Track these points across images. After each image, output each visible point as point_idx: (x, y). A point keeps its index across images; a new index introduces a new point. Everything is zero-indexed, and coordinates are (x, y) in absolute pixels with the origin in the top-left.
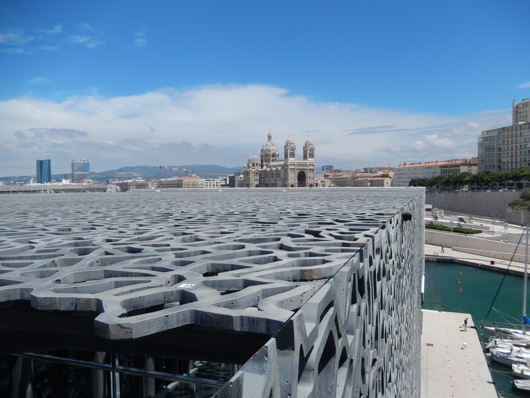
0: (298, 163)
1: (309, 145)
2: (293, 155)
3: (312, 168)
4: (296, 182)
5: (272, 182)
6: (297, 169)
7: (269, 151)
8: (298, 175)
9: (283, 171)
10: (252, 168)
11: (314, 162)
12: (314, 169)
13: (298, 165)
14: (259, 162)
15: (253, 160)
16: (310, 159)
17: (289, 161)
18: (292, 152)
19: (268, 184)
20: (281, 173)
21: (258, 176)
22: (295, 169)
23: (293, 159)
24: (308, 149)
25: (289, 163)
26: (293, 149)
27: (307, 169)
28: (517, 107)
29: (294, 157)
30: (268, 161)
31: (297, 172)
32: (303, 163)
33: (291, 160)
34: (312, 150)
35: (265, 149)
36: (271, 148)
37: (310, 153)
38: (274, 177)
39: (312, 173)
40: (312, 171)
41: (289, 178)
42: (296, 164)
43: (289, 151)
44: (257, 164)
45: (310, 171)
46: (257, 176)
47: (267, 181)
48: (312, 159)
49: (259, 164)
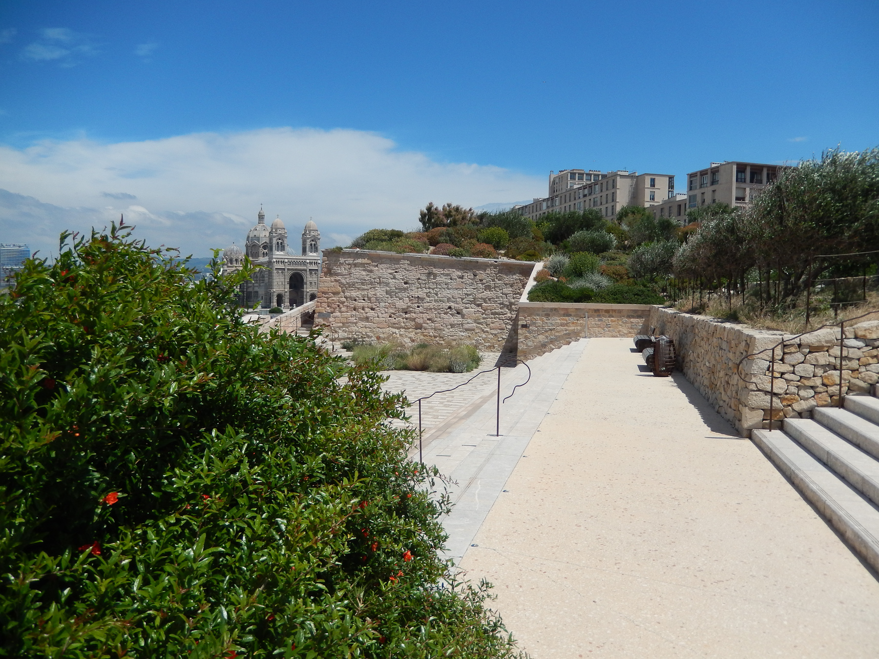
0: (290, 260)
1: (310, 231)
2: (281, 247)
3: (314, 267)
4: (287, 289)
5: (256, 289)
6: (288, 269)
7: (258, 239)
8: (291, 278)
9: (267, 273)
10: (228, 267)
11: (319, 258)
12: (317, 270)
13: (290, 263)
14: (242, 256)
15: (231, 253)
16: (311, 254)
17: (274, 257)
18: (280, 241)
19: (251, 292)
20: (266, 276)
22: (284, 269)
23: (282, 253)
24: (308, 238)
25: (274, 260)
26: (281, 237)
27: (305, 270)
28: (554, 181)
29: (284, 250)
30: (256, 255)
31: (288, 275)
32: (298, 261)
33: (278, 254)
34: (315, 239)
35: (251, 235)
36: (262, 235)
37: (311, 245)
38: (259, 282)
39: (314, 276)
40: (315, 273)
41: (275, 283)
42: (286, 260)
43: (275, 241)
44: (236, 260)
45: (311, 273)
47: (251, 287)
48: (315, 254)
49: (241, 260)
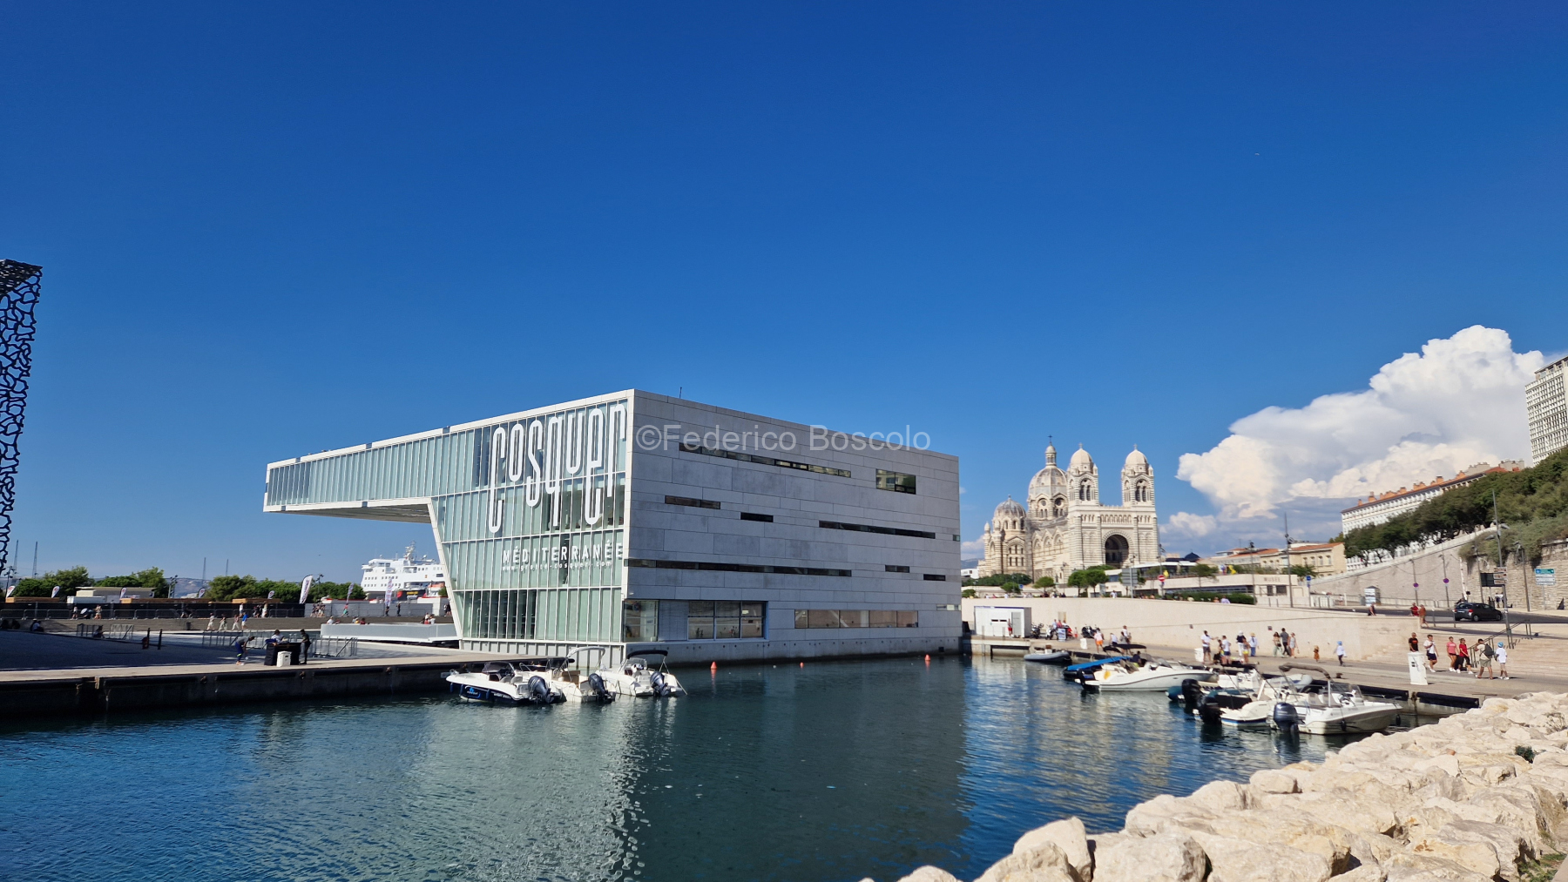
0: (1104, 514)
1: (1136, 466)
2: (1087, 493)
3: (1145, 527)
5: (1049, 565)
6: (1102, 528)
7: (1049, 489)
8: (1106, 543)
12: (1150, 529)
13: (1104, 520)
15: (1007, 512)
16: (1138, 503)
17: (1078, 509)
18: (1086, 484)
20: (1065, 541)
21: (1019, 552)
22: (1095, 528)
23: (1089, 502)
24: (1133, 478)
25: (1079, 514)
26: (1088, 477)
27: (1130, 529)
29: (1093, 498)
31: (1102, 536)
32: (1118, 514)
33: (1083, 504)
34: (1144, 479)
36: (1055, 483)
37: (1138, 488)
38: (1052, 553)
40: (1147, 535)
41: (1082, 552)
42: (1098, 515)
43: (1078, 483)
44: (1015, 522)
45: (1140, 535)
46: (1016, 553)
47: (1039, 562)
48: (1145, 504)
49: (1021, 521)
